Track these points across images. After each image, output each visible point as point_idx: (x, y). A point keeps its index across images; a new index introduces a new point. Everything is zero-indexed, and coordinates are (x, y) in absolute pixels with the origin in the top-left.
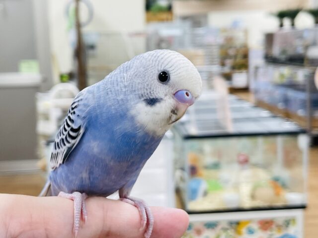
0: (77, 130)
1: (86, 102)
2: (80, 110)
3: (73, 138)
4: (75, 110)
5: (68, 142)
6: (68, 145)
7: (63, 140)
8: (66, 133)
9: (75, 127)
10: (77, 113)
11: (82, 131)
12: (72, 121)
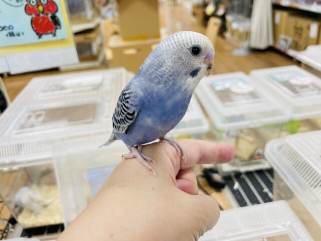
0: (133, 114)
1: (135, 94)
2: (132, 101)
3: (130, 119)
4: (128, 100)
5: (127, 122)
6: (128, 124)
7: (123, 120)
8: (124, 116)
9: (131, 112)
10: (130, 102)
11: (136, 114)
12: (127, 108)
